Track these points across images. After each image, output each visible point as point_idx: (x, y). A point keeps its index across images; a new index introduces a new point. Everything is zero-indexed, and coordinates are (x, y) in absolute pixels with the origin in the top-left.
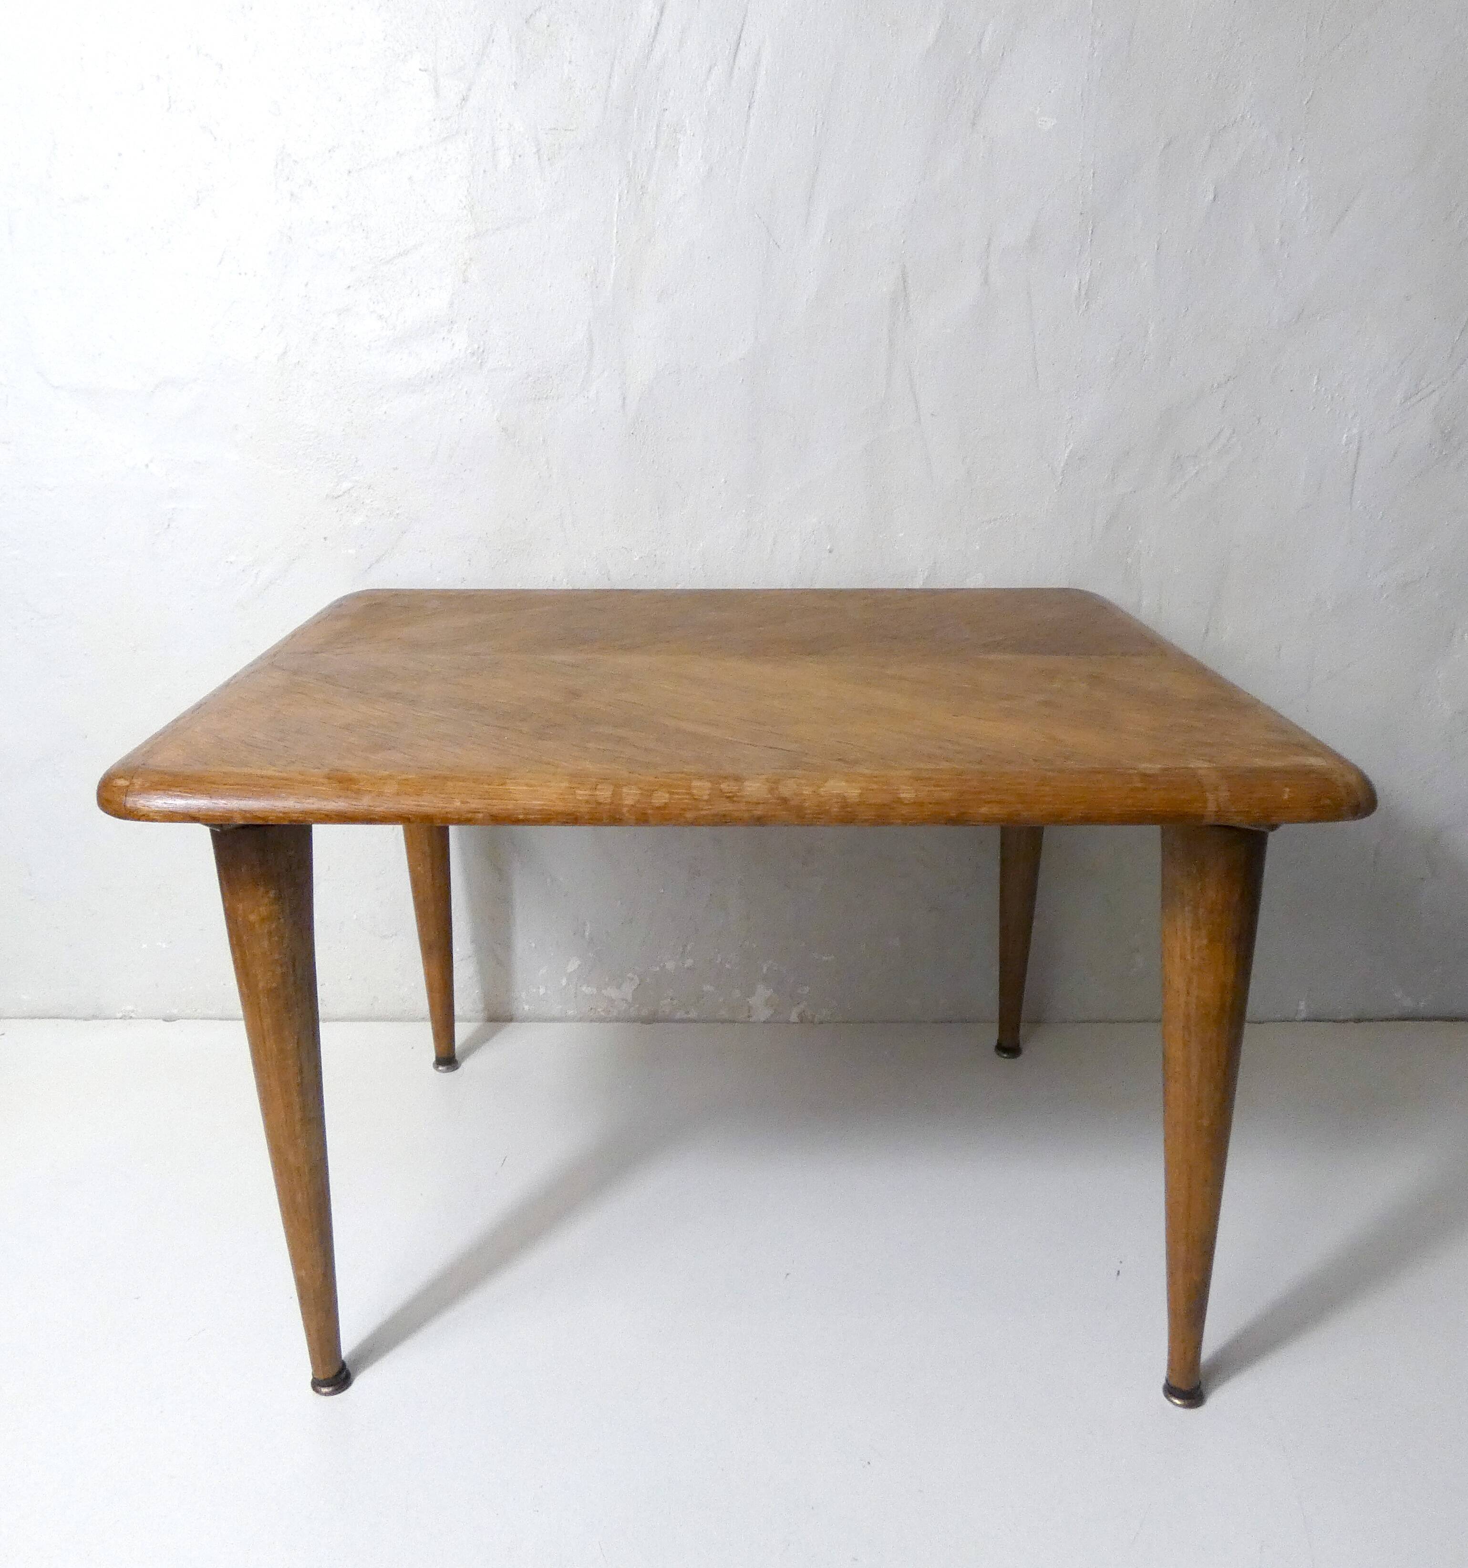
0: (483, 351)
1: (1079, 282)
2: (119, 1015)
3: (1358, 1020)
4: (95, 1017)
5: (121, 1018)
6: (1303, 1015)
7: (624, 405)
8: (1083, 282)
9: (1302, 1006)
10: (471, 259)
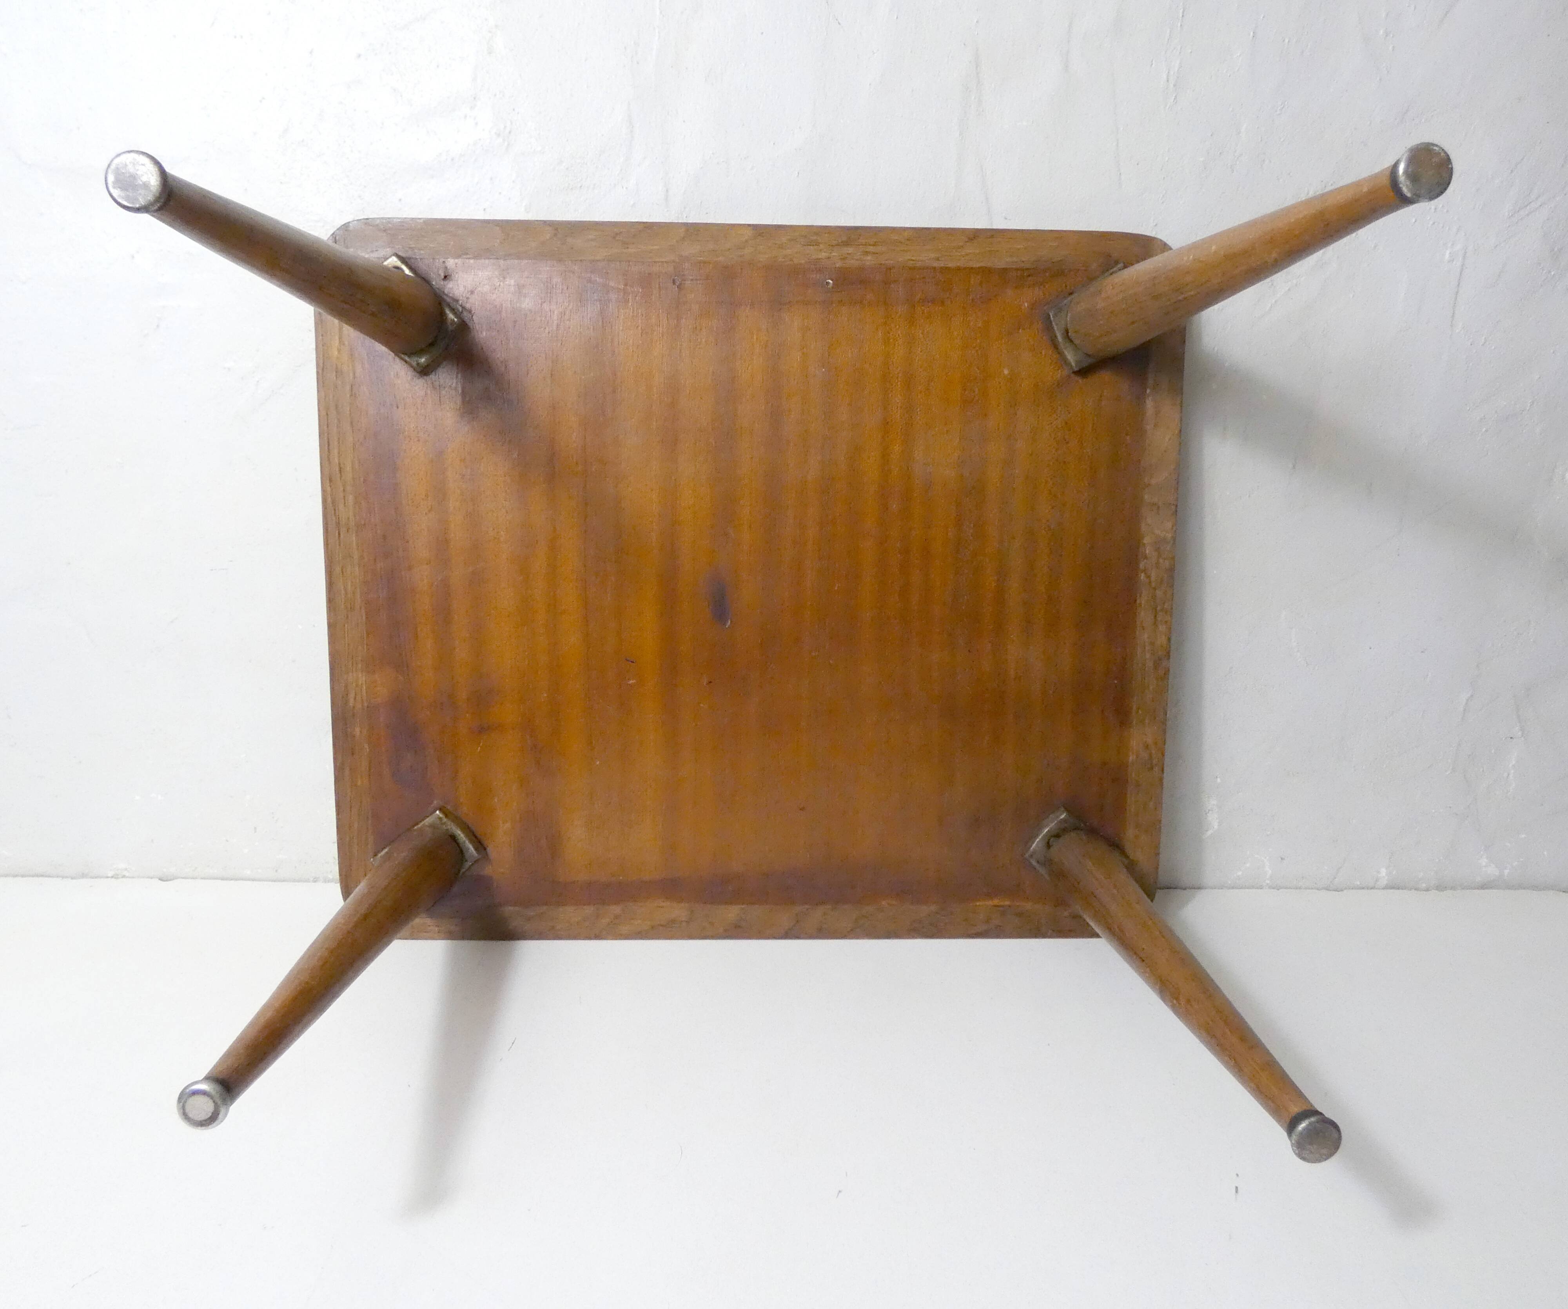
0: (510, 132)
1: (1167, 72)
2: (110, 874)
3: (1440, 888)
4: (83, 876)
5: (112, 877)
6: (1384, 882)
7: (667, 199)
8: (1172, 73)
9: (1383, 872)
10: (496, 26)
